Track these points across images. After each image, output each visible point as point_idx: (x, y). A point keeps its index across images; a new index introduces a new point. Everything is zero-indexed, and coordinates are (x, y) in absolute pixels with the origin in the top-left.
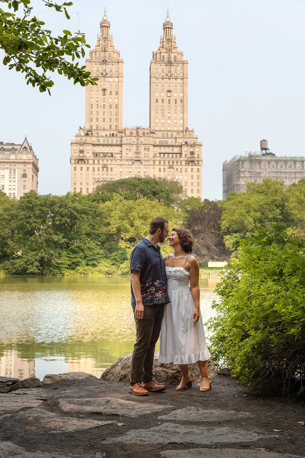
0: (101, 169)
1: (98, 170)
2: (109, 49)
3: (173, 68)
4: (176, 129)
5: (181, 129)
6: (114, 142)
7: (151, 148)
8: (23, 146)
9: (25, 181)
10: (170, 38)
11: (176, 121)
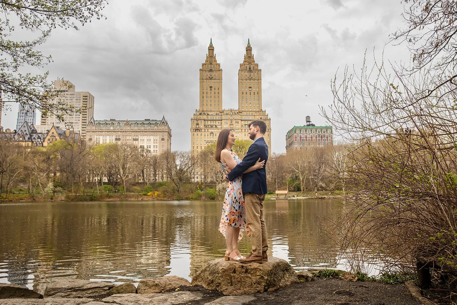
0: (209, 135)
1: (208, 135)
2: (214, 63)
3: (252, 74)
4: (254, 110)
5: (258, 110)
6: (217, 119)
7: (240, 121)
8: (162, 122)
9: (163, 143)
10: (250, 56)
11: (254, 105)
